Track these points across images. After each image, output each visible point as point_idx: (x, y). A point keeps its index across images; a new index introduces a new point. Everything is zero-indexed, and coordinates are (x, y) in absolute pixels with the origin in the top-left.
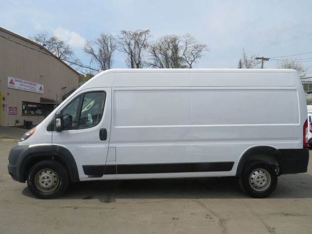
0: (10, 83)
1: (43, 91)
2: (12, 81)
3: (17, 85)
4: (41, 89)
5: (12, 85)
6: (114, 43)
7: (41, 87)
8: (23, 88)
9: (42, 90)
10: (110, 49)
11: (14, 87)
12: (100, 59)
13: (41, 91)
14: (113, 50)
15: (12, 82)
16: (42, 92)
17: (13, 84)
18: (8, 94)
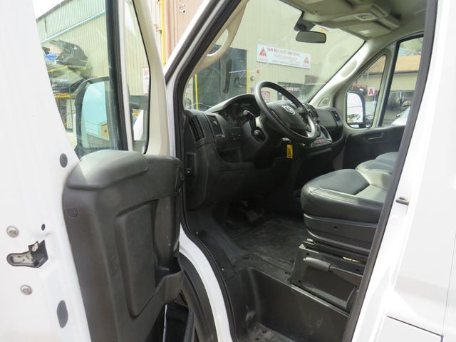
0: (261, 54)
1: (310, 64)
2: (263, 50)
3: (270, 57)
4: (306, 61)
5: (262, 57)
7: (307, 58)
8: (279, 61)
9: (308, 62)
11: (267, 60)
13: (306, 64)
15: (263, 53)
16: (309, 66)
17: (265, 55)
18: (258, 72)
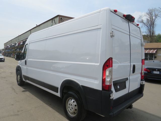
6: (157, 13)
10: (154, 18)
12: (147, 24)
14: (156, 18)
